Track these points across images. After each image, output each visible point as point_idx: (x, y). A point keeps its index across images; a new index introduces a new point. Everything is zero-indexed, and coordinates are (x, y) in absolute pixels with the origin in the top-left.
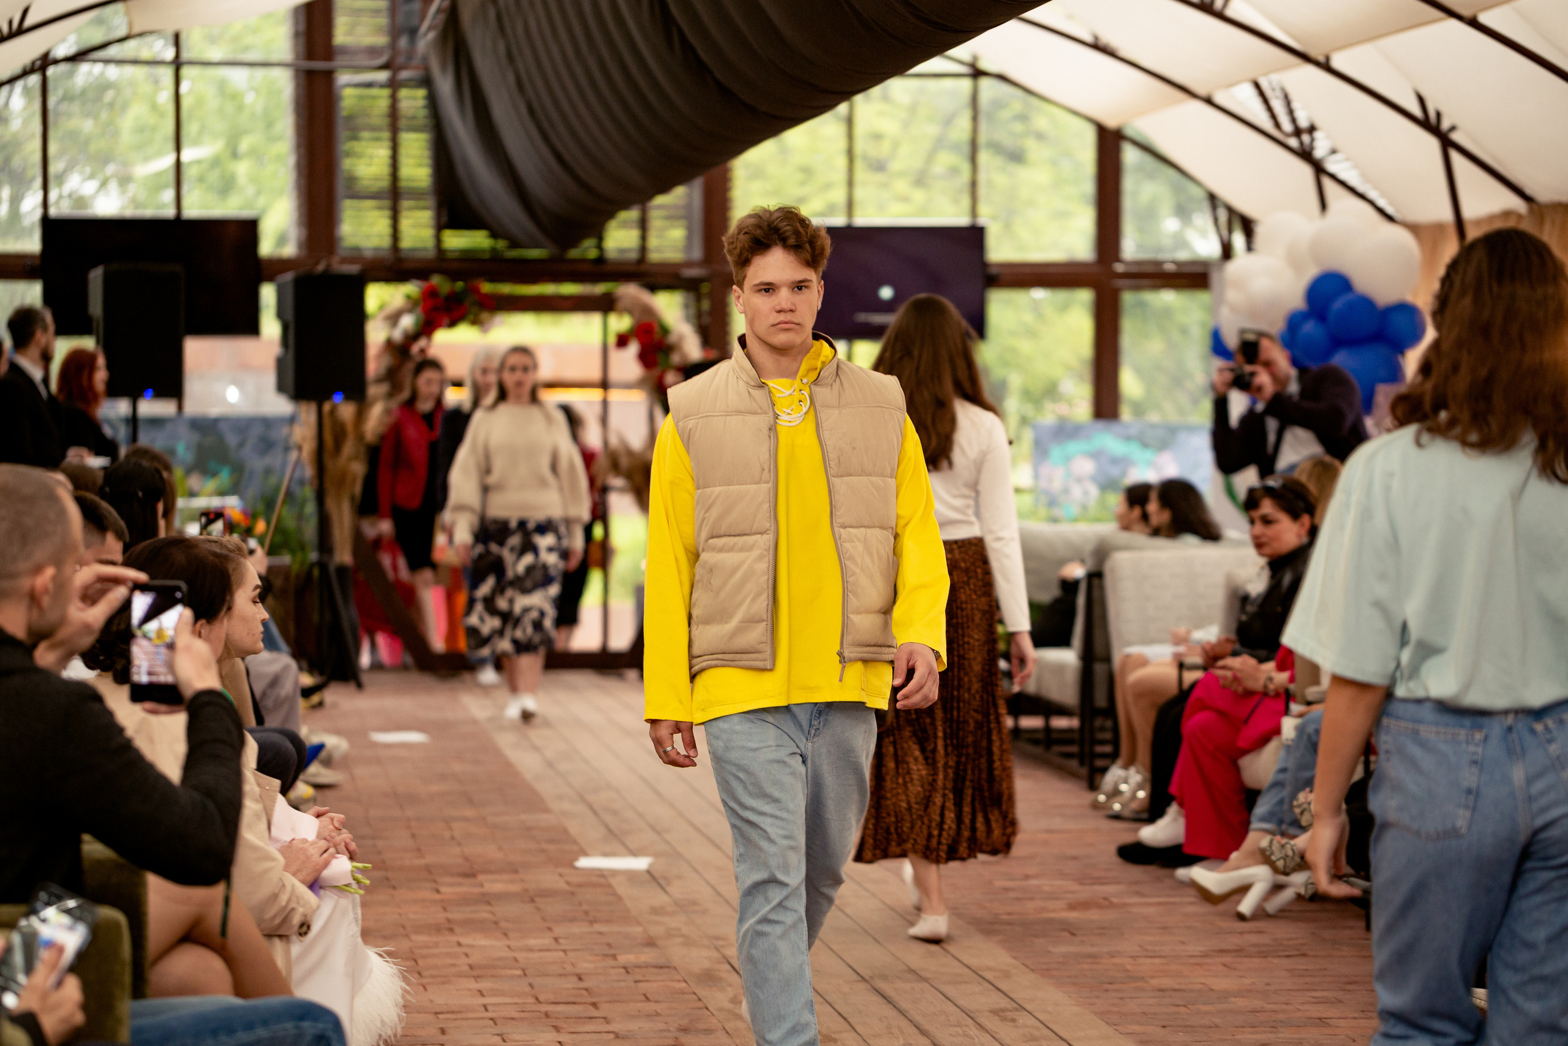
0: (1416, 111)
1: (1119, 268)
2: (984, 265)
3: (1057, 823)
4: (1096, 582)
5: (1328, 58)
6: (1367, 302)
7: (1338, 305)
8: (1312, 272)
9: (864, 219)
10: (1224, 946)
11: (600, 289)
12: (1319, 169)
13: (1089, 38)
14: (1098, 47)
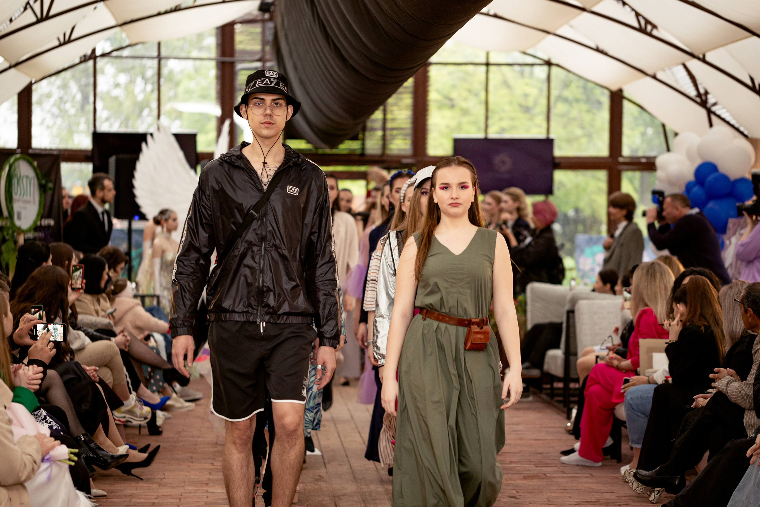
0: (749, 83)
1: (621, 160)
2: (553, 158)
3: (542, 436)
4: (571, 315)
5: (704, 56)
6: (725, 178)
7: (710, 178)
8: (698, 162)
9: (493, 134)
10: (589, 500)
11: (363, 169)
12: (710, 112)
13: (594, 46)
14: (598, 50)
